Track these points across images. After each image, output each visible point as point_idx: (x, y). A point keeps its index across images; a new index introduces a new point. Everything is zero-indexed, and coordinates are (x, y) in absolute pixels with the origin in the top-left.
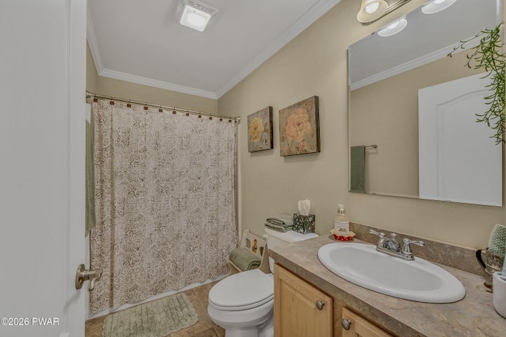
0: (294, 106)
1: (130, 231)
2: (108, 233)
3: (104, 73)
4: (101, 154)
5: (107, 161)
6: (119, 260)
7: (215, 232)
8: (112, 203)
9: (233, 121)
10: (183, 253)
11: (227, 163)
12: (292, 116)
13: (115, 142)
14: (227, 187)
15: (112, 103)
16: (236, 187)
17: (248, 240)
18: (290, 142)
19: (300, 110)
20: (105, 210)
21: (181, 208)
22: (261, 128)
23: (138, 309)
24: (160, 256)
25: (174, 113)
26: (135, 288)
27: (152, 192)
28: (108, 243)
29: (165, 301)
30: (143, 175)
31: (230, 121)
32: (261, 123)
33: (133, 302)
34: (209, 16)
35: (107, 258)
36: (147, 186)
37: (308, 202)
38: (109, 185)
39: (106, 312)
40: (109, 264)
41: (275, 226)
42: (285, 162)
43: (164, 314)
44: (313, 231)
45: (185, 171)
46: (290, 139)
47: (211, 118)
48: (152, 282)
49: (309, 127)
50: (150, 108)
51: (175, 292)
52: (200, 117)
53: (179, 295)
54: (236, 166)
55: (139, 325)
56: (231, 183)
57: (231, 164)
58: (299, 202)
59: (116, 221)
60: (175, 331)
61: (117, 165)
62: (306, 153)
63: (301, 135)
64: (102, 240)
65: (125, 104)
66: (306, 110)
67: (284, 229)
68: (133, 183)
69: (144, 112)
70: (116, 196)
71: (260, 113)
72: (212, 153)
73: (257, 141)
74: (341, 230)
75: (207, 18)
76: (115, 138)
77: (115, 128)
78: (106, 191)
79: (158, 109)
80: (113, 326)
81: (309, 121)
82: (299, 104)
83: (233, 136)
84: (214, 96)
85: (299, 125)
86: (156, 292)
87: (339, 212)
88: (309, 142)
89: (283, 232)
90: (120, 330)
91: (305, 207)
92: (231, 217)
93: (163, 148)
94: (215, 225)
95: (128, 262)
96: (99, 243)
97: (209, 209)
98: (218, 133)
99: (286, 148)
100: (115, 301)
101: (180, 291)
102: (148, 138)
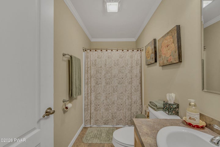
0: (165, 35)
1: (96, 98)
2: (89, 97)
3: (93, 40)
4: (87, 69)
5: (89, 71)
6: (93, 108)
7: (130, 104)
8: (91, 87)
9: (139, 50)
10: (116, 111)
11: (136, 71)
12: (164, 42)
13: (92, 65)
14: (136, 82)
15: (90, 51)
16: (141, 83)
17: (146, 111)
18: (163, 57)
19: (168, 37)
20: (89, 89)
21: (114, 91)
22: (151, 52)
23: (98, 128)
24: (107, 110)
25: (112, 51)
26: (98, 120)
27: (104, 84)
28: (89, 101)
29: (108, 129)
30: (100, 77)
31: (138, 51)
32: (151, 49)
33: (97, 125)
34: (117, 3)
35: (89, 107)
36: (102, 81)
37: (173, 95)
38: (90, 80)
39: (89, 126)
40: (90, 109)
41: (153, 106)
42: (163, 69)
43: (105, 134)
44: (177, 114)
45: (116, 75)
46: (163, 56)
47: (128, 51)
48: (104, 120)
49: (174, 47)
50: (103, 50)
51: (112, 127)
52: (123, 51)
53: (113, 128)
54: (141, 73)
55: (96, 135)
56: (139, 81)
57: (138, 72)
58: (168, 95)
59: (92, 94)
60: (107, 143)
61: (92, 73)
62: (172, 64)
63: (169, 52)
64: (88, 100)
65: (94, 50)
66: (171, 36)
67: (156, 109)
68: (97, 80)
69: (101, 52)
70: (92, 84)
71: (150, 44)
72: (128, 67)
73: (149, 59)
74: (190, 118)
75: (117, 5)
76: (91, 63)
77: (92, 60)
78: (89, 82)
79: (105, 50)
80: (89, 132)
81: (173, 43)
82: (168, 33)
83: (139, 58)
84: (134, 40)
85: (168, 46)
86: (105, 124)
87: (190, 105)
88: (173, 56)
89: (156, 110)
90: (90, 134)
91: (171, 98)
92: (138, 98)
93: (107, 66)
94: (130, 101)
95: (96, 110)
96: (87, 101)
97: (127, 93)
98: (131, 57)
99: (162, 61)
100: (91, 123)
101: (114, 127)
102: (102, 62)
